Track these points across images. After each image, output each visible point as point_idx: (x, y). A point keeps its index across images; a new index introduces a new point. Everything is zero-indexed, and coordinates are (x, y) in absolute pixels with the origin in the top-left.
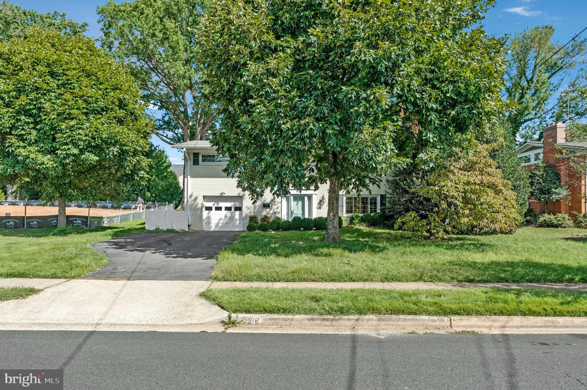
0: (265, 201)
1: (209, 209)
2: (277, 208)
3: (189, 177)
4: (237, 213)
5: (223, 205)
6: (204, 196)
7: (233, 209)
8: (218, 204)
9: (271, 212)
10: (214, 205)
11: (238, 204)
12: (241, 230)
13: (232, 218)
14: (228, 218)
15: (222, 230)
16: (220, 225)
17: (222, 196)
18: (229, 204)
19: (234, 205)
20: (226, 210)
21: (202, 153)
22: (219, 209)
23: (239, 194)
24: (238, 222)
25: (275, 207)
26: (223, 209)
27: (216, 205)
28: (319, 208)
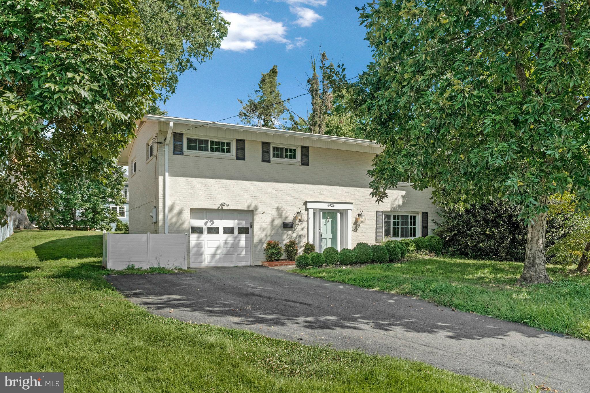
0: (286, 218)
1: (198, 230)
2: (302, 229)
3: (167, 174)
4: (243, 237)
5: (221, 224)
6: (191, 209)
7: (236, 231)
8: (213, 223)
9: (294, 235)
10: (206, 224)
11: (244, 224)
12: (249, 264)
13: (235, 245)
14: (229, 246)
15: (220, 265)
16: (218, 257)
17: (222, 210)
18: (230, 223)
19: (239, 224)
20: (224, 232)
21: (188, 134)
22: (213, 230)
23: (249, 207)
24: (244, 252)
25: (298, 228)
26: (221, 230)
27: (209, 225)
28: (355, 230)
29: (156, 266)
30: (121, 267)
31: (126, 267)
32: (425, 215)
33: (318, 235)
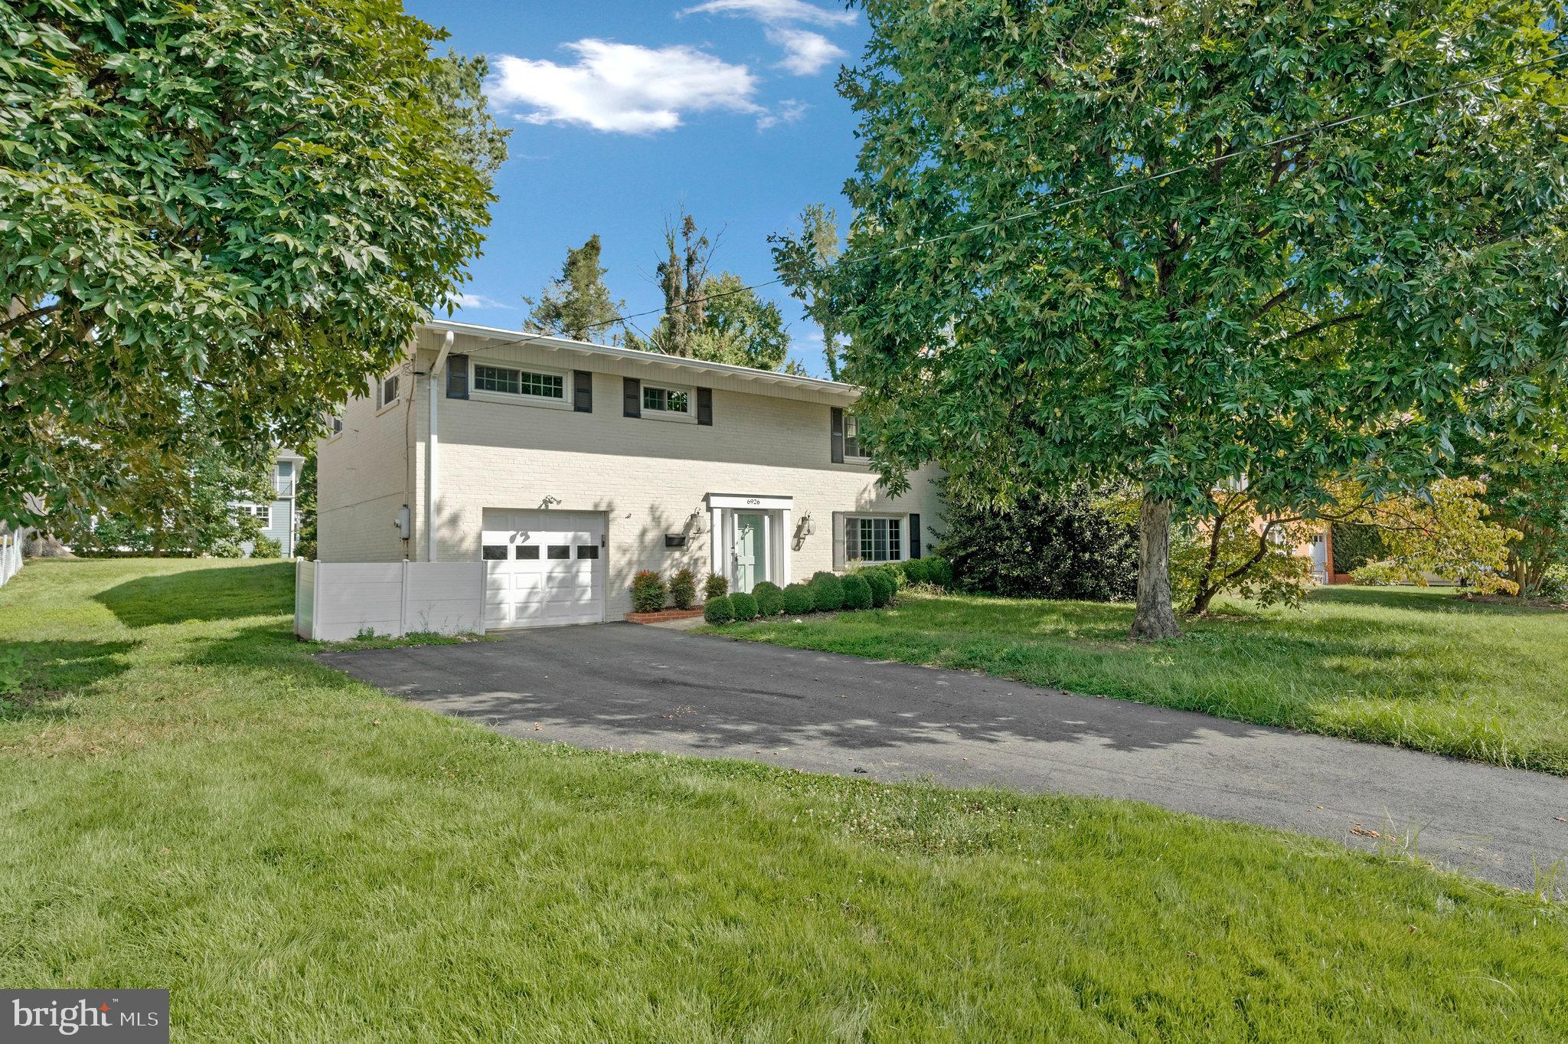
0: (667, 529)
1: (496, 553)
2: (700, 548)
3: (434, 438)
4: (587, 565)
5: (543, 539)
6: (485, 509)
7: (573, 553)
8: (527, 537)
9: (686, 559)
10: (512, 540)
11: (587, 538)
12: (598, 618)
13: (569, 583)
14: (556, 583)
15: (539, 623)
16: (534, 606)
17: (547, 511)
18: (560, 538)
19: (575, 539)
20: (550, 556)
21: (478, 357)
22: (528, 553)
23: (596, 505)
24: (588, 595)
25: (694, 546)
26: (543, 552)
27: (519, 541)
28: (797, 547)
29: (420, 630)
30: (344, 634)
31: (355, 634)
32: (915, 519)
33: (729, 559)
